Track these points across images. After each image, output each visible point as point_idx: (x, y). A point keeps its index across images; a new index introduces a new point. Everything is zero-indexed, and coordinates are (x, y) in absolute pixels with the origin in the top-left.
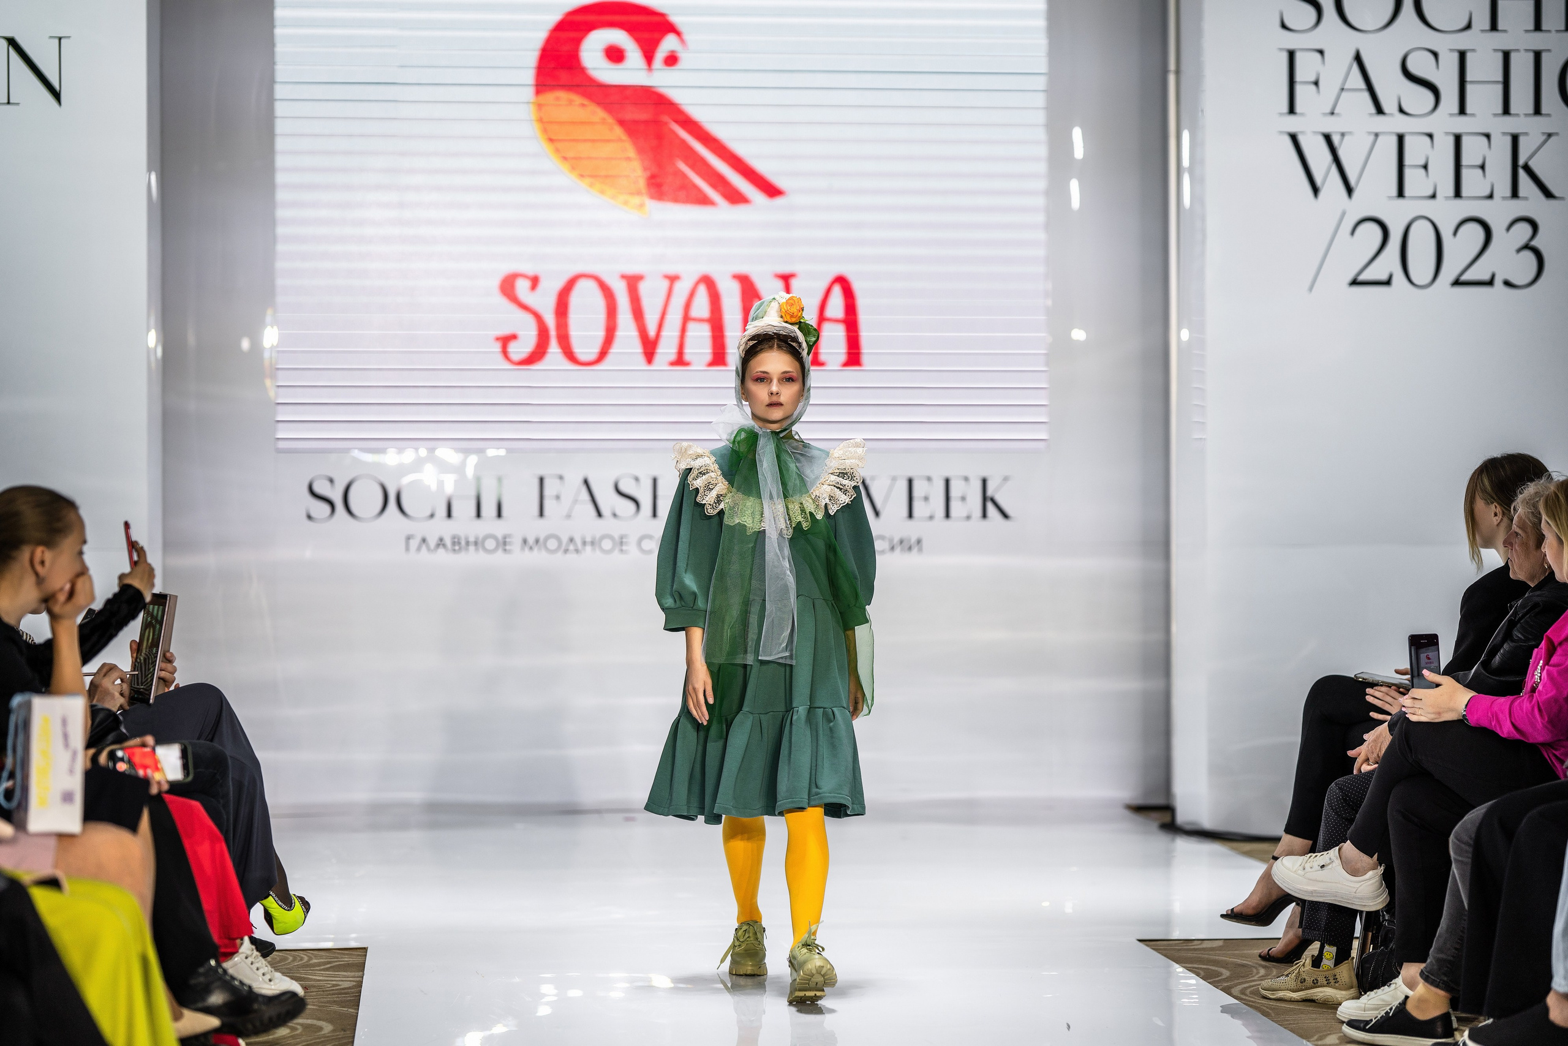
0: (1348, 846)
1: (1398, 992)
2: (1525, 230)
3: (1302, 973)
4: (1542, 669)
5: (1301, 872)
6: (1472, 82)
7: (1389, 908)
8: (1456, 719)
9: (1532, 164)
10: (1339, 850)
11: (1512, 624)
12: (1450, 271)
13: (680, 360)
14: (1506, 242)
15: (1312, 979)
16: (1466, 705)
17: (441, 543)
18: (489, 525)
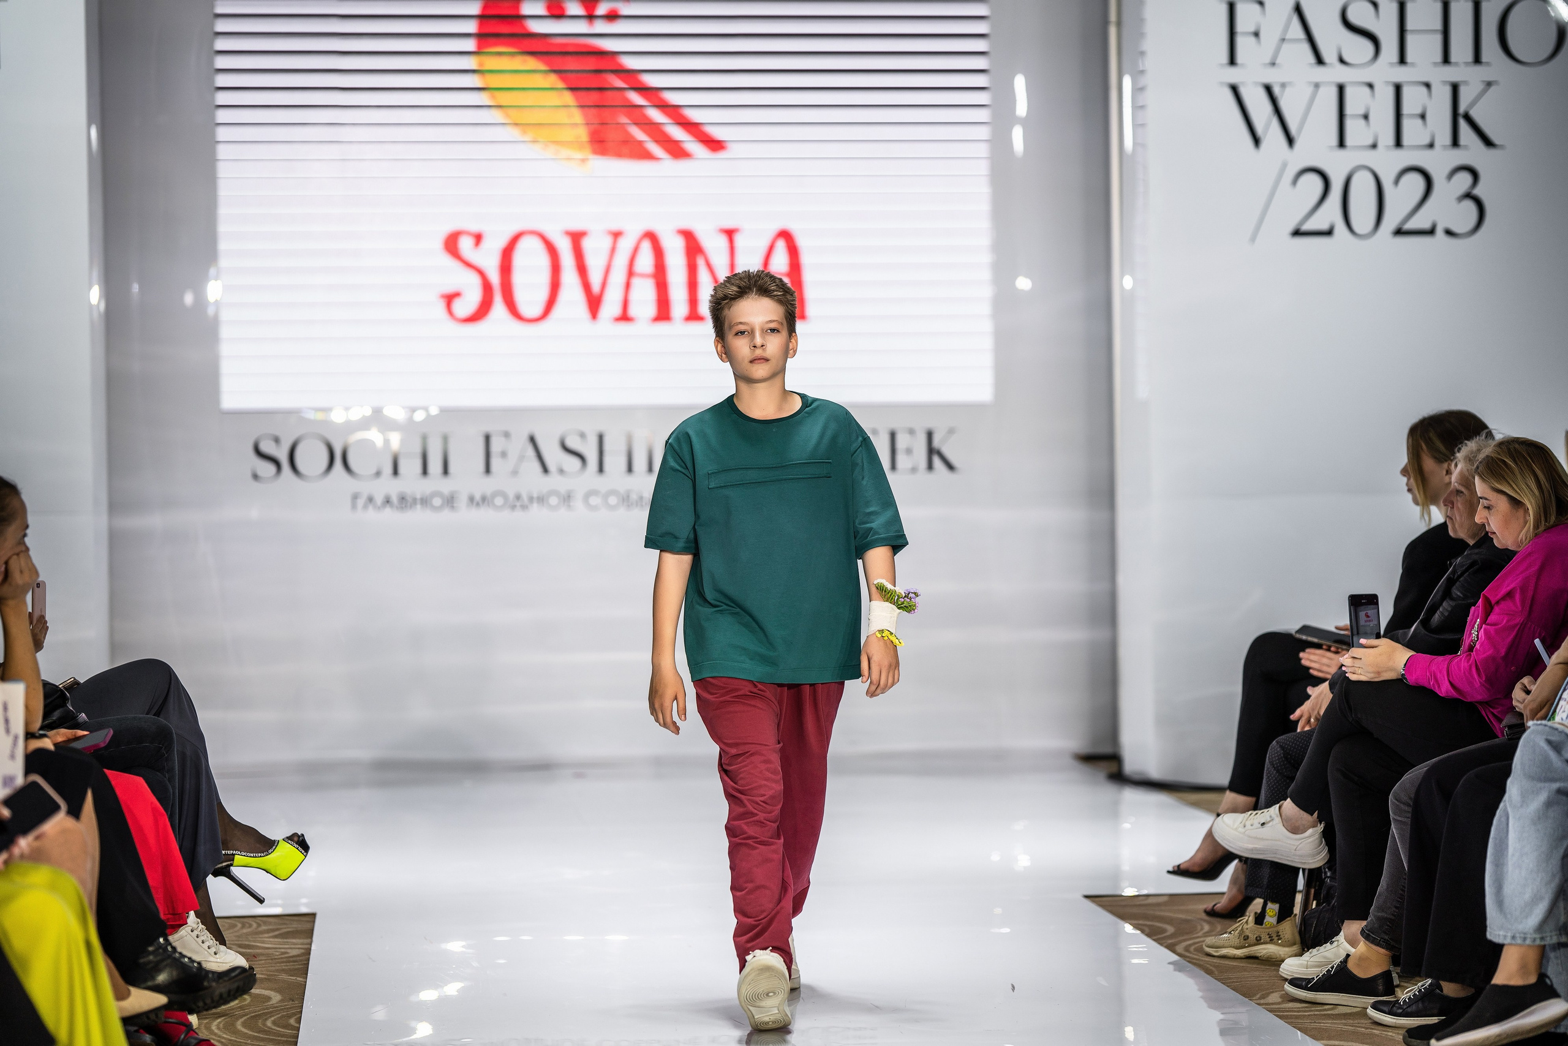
0: (1288, 804)
1: (1341, 950)
2: (1465, 179)
3: (1245, 930)
4: (1480, 628)
5: (1241, 830)
6: (1414, 31)
7: (1331, 863)
8: (1395, 678)
9: (1473, 113)
10: (1280, 807)
11: (1451, 582)
12: (1391, 220)
13: (624, 317)
14: (1447, 191)
15: (1255, 936)
16: (1405, 665)
17: (388, 501)
18: (435, 483)
